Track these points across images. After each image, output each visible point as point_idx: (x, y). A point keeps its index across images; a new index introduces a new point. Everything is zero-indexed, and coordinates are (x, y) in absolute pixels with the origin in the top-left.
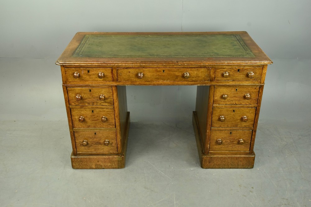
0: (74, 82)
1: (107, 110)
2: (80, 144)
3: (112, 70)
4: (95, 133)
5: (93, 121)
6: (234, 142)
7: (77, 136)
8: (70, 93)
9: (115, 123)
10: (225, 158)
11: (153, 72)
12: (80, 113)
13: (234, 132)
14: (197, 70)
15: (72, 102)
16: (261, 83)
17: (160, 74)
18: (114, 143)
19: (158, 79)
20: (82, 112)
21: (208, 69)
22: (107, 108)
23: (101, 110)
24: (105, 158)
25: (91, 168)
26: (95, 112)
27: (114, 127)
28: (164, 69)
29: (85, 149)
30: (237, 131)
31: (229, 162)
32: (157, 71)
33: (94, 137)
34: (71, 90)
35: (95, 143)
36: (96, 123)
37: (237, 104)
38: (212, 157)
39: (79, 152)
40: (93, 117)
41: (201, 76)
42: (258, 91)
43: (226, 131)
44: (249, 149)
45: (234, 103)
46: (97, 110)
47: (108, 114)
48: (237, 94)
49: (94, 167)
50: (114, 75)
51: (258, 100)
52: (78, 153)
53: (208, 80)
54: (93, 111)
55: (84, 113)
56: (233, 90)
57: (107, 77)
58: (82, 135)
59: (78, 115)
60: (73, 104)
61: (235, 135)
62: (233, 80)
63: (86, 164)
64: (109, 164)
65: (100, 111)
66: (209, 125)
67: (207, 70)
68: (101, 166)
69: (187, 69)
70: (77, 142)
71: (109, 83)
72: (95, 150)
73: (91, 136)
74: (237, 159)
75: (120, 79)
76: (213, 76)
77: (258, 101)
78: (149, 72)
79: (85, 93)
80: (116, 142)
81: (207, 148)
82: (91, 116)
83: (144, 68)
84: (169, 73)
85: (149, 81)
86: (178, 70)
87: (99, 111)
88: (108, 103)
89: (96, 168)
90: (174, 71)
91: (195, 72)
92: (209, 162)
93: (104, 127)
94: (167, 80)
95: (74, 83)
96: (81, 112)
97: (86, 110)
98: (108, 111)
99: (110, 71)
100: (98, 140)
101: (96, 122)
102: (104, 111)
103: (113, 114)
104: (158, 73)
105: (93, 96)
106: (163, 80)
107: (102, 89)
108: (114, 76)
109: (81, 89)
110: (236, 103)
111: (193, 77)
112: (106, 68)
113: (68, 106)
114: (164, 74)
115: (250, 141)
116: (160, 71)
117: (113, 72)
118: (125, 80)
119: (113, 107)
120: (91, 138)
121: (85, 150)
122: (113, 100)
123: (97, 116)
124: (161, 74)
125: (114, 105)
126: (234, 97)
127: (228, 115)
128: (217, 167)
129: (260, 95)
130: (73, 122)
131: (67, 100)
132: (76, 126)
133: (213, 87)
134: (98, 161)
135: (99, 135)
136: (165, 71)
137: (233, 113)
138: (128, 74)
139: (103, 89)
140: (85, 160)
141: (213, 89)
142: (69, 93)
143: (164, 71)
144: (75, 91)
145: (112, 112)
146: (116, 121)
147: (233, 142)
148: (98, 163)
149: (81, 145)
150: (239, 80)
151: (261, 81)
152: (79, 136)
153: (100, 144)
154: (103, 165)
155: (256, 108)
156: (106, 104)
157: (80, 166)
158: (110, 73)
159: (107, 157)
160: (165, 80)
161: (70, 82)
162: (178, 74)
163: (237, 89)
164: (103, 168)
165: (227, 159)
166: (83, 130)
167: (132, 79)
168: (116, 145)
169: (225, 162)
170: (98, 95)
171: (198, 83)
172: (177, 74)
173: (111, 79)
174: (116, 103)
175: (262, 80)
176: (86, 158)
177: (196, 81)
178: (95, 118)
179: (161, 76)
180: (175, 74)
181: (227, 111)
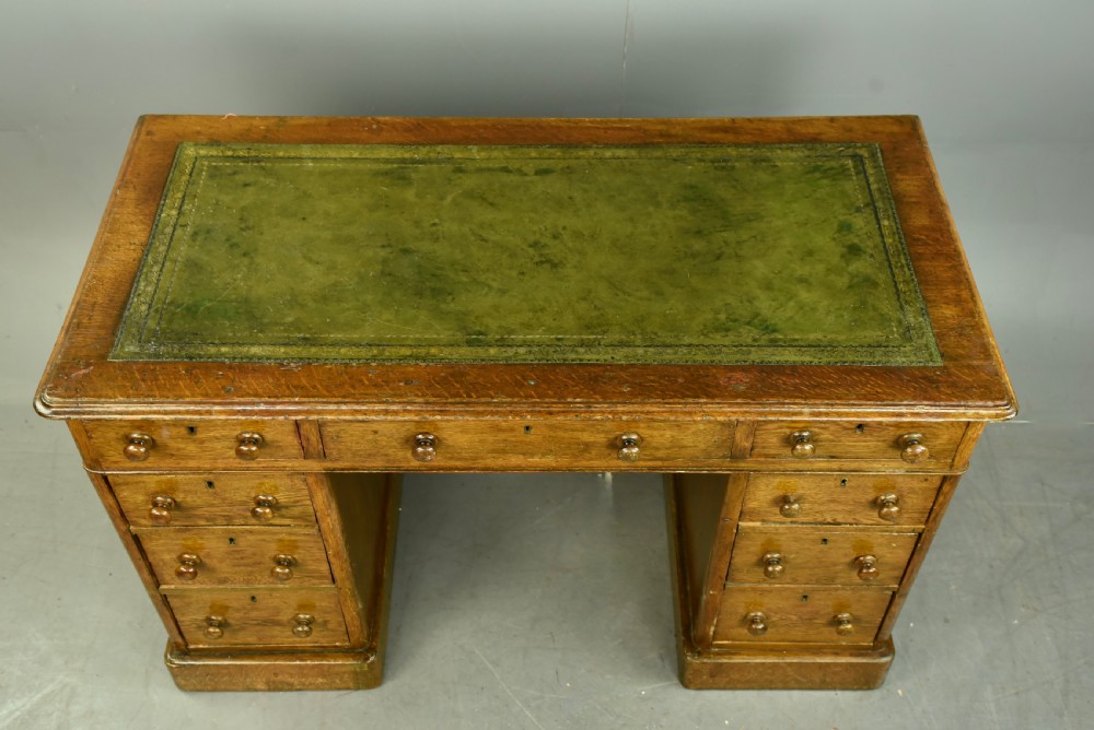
1: (294, 538)
2: (194, 626)
3: (298, 427)
4: (253, 598)
6: (816, 622)
7: (178, 605)
8: (120, 490)
10: (773, 666)
11: (482, 434)
13: (817, 596)
14: (677, 425)
15: (137, 517)
16: (951, 467)
17: (512, 439)
18: (333, 622)
19: (504, 452)
20: (189, 543)
21: (722, 424)
22: (290, 534)
23: (265, 537)
24: (300, 667)
25: (252, 690)
27: (329, 581)
28: (530, 424)
30: (829, 594)
32: (500, 428)
33: (249, 607)
34: (127, 484)
36: (252, 572)
37: (839, 524)
38: (722, 664)
39: (194, 644)
41: (691, 444)
42: (935, 486)
43: (786, 593)
44: (872, 639)
45: (830, 520)
46: (251, 538)
47: (299, 547)
48: (846, 493)
49: (261, 687)
51: (930, 513)
52: (192, 647)
53: (724, 457)
55: (198, 546)
56: (831, 483)
57: (278, 447)
58: (201, 603)
59: (170, 551)
60: (144, 522)
61: (822, 603)
62: (833, 457)
63: (230, 681)
65: (263, 540)
66: (720, 576)
68: (290, 684)
69: (634, 425)
70: (182, 621)
72: (260, 639)
73: (236, 605)
74: (820, 668)
76: (747, 445)
77: (933, 515)
78: (462, 432)
79: (187, 492)
80: (341, 619)
81: (708, 632)
82: (229, 553)
84: (552, 434)
87: (257, 541)
88: (294, 518)
89: (270, 690)
90: (573, 431)
91: (668, 434)
92: (712, 676)
94: (543, 453)
96: (184, 543)
97: (201, 538)
98: (296, 540)
99: (291, 428)
100: (268, 615)
101: (250, 569)
102: (281, 540)
103: (320, 550)
104: (502, 436)
105: (225, 499)
106: (524, 454)
110: (834, 521)
111: (657, 449)
113: (123, 528)
114: (532, 437)
115: (880, 619)
116: (512, 430)
117: (302, 432)
118: (360, 457)
120: (237, 610)
123: (255, 554)
124: (514, 436)
126: (833, 501)
127: (797, 553)
129: (941, 499)
130: (156, 569)
131: (117, 512)
132: (167, 579)
133: (742, 476)
134: (276, 675)
135: (269, 602)
136: (532, 430)
137: (822, 546)
138: (371, 437)
140: (224, 672)
141: (741, 482)
142: (116, 492)
143: (528, 428)
146: (334, 567)
147: (810, 619)
149: (199, 628)
150: (857, 458)
151: (953, 460)
152: (189, 604)
154: (296, 682)
155: (920, 534)
156: (290, 522)
157: (206, 685)
158: (292, 435)
159: (309, 662)
160: (533, 454)
161: (115, 462)
162: (592, 439)
163: (844, 481)
164: (299, 690)
165: (782, 667)
166: (199, 589)
167: (390, 451)
168: (343, 626)
169: (772, 675)
170: (247, 497)
171: (679, 464)
172: (586, 437)
174: (329, 520)
175: (957, 459)
176: (225, 667)
178: (242, 558)
179: (517, 444)
180: (578, 439)
181: (796, 540)
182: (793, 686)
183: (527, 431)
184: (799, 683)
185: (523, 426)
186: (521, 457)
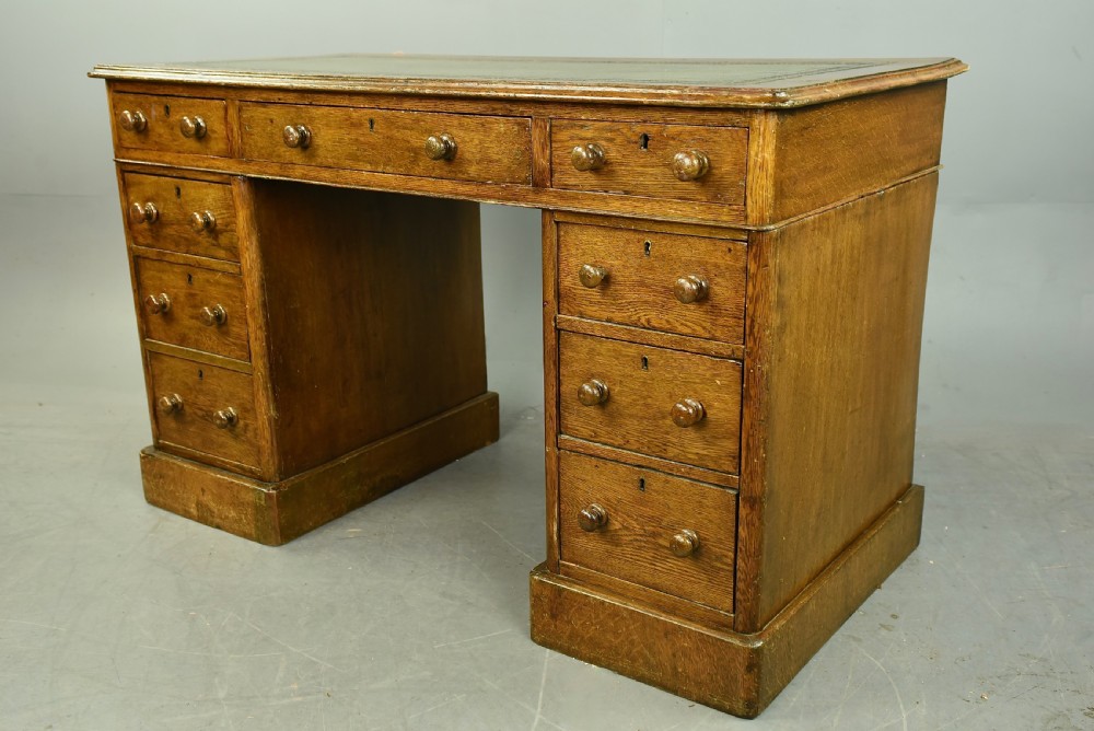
0: (136, 149)
1: (226, 280)
3: (226, 110)
4: (201, 372)
5: (192, 318)
6: (661, 541)
7: (158, 372)
9: (250, 341)
10: (615, 612)
12: (160, 279)
13: (656, 482)
14: (483, 125)
15: (139, 231)
16: (746, 217)
18: (250, 427)
19: (356, 158)
20: (166, 277)
21: (519, 124)
22: (224, 273)
23: (209, 276)
24: (220, 483)
25: (187, 514)
26: (195, 284)
28: (373, 117)
29: (179, 432)
30: (667, 482)
31: (632, 643)
33: (197, 386)
34: (133, 184)
35: (201, 413)
36: (201, 329)
37: (654, 329)
38: (561, 591)
39: (165, 440)
40: (193, 303)
41: (495, 157)
42: (743, 263)
43: (622, 469)
44: (728, 602)
45: (643, 320)
47: (229, 296)
48: (652, 269)
49: (193, 511)
50: (232, 130)
51: (745, 318)
53: (525, 182)
54: (190, 278)
55: (171, 283)
56: (636, 249)
57: (215, 139)
58: (170, 371)
59: (155, 287)
60: (141, 239)
61: (661, 499)
62: (626, 192)
64: (232, 513)
65: (209, 281)
67: (516, 128)
68: (212, 513)
69: (448, 120)
70: (158, 399)
71: (222, 164)
73: (191, 382)
74: (666, 635)
75: (248, 149)
76: (546, 164)
77: (748, 322)
78: (327, 125)
79: (165, 201)
82: (187, 297)
83: (311, 104)
84: (389, 134)
85: (330, 167)
86: (417, 121)
87: (206, 280)
88: (226, 248)
89: (199, 519)
90: (404, 128)
91: (477, 137)
92: (554, 616)
93: (219, 349)
94: (386, 165)
95: (136, 155)
96: (163, 277)
97: (172, 271)
98: (229, 285)
99: (222, 113)
101: (199, 323)
104: (355, 134)
106: (371, 164)
107: (206, 187)
108: (233, 137)
109: (156, 183)
110: (648, 321)
112: (209, 101)
114: (375, 138)
115: (731, 555)
116: (361, 125)
117: (229, 119)
118: (263, 156)
119: (240, 270)
120: (192, 390)
121: (178, 438)
122: (240, 239)
123: (202, 302)
125: (240, 261)
126: (641, 284)
127: (621, 383)
128: (584, 650)
132: (152, 329)
134: (203, 491)
135: (211, 381)
136: (375, 126)
137: (643, 373)
138: (268, 129)
139: (211, 190)
140: (171, 473)
142: (130, 194)
143: (372, 122)
144: (141, 187)
145: (239, 289)
146: (250, 332)
147: (654, 535)
148: (202, 499)
150: (650, 197)
151: (746, 205)
152: (162, 371)
154: (216, 510)
155: (742, 361)
156: (224, 254)
157: (159, 495)
160: (377, 164)
161: (128, 149)
163: (648, 244)
164: (217, 526)
165: (623, 618)
166: (168, 349)
167: (282, 151)
169: (616, 634)
171: (491, 193)
172: (414, 138)
173: (224, 146)
174: (247, 256)
175: (749, 201)
176: (173, 467)
177: (483, 183)
178: (195, 306)
179: (366, 147)
180: (409, 142)
181: (618, 355)
182: (644, 671)
183: (372, 127)
184: (647, 663)
185: (367, 117)
186: (369, 168)
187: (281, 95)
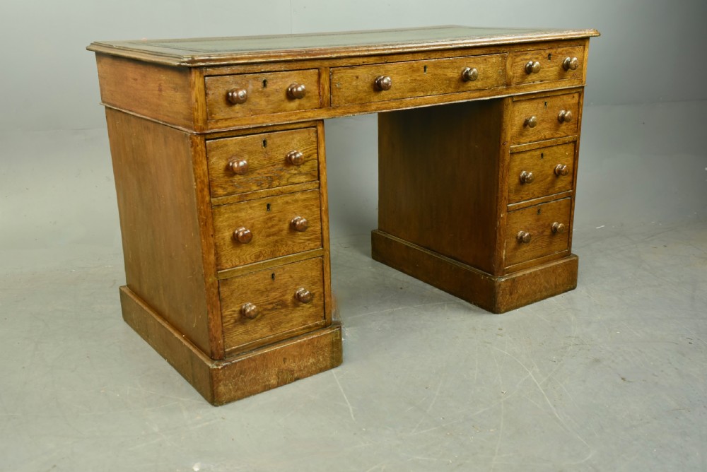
0: (226, 120)
1: (305, 196)
2: (232, 321)
3: (319, 75)
4: (273, 276)
5: (268, 236)
6: (545, 234)
7: (226, 294)
8: (213, 156)
9: (322, 233)
11: (406, 74)
12: (238, 217)
13: (543, 208)
14: (485, 60)
15: (217, 186)
16: (581, 81)
17: (418, 78)
18: (317, 295)
19: (413, 90)
20: (243, 214)
21: (502, 57)
22: (303, 191)
23: (289, 198)
24: (301, 345)
25: (267, 388)
26: (274, 209)
27: (319, 243)
28: (426, 64)
29: (247, 332)
30: (548, 205)
31: (541, 285)
32: (414, 70)
33: (269, 288)
34: (217, 147)
35: (271, 306)
36: (277, 242)
37: (547, 139)
38: (513, 280)
39: (230, 347)
40: (270, 224)
41: (491, 75)
42: (577, 102)
43: (532, 209)
44: (567, 245)
45: (543, 137)
46: (280, 201)
47: (306, 207)
48: (547, 113)
49: (273, 382)
50: (324, 89)
51: (578, 123)
52: (227, 350)
53: (503, 85)
54: (268, 206)
55: (248, 217)
56: (541, 106)
57: (309, 97)
58: (241, 288)
59: (230, 226)
60: (220, 191)
61: (545, 214)
62: (541, 81)
63: (254, 378)
64: (311, 360)
65: (287, 203)
66: (505, 198)
67: (501, 60)
68: (292, 372)
69: (468, 60)
70: (225, 316)
71: (312, 114)
72: (271, 330)
73: (261, 287)
74: (553, 272)
75: (336, 99)
76: (511, 74)
77: (579, 125)
78: (397, 74)
79: (250, 153)
80: (321, 290)
81: (502, 259)
82: (265, 222)
83: (386, 63)
84: (436, 72)
85: (397, 99)
86: (452, 62)
87: (283, 204)
88: (306, 174)
89: (279, 385)
90: (444, 68)
91: (482, 67)
92: (511, 294)
93: (295, 249)
94: (432, 91)
95: (227, 123)
96: (240, 215)
97: (251, 208)
98: (305, 200)
99: (316, 77)
100: (281, 294)
101: (276, 238)
102: (296, 201)
103: (317, 207)
104: (416, 76)
105: (270, 159)
106: (423, 92)
107: (292, 134)
108: (324, 93)
109: (242, 141)
110: (545, 137)
111: (478, 80)
112: (305, 71)
113: (208, 199)
114: (426, 76)
115: (569, 224)
116: (418, 70)
117: (321, 81)
118: (348, 102)
119: (317, 185)
120: (262, 293)
121: (246, 337)
122: (319, 163)
123: (280, 221)
124: (419, 76)
125: (319, 179)
126: (543, 121)
127: (533, 169)
128: (523, 301)
129: (581, 110)
131: (207, 181)
132: (224, 261)
133: (510, 101)
134: (285, 360)
135: (283, 278)
136: (427, 69)
137: (542, 161)
138: (354, 83)
139: (295, 135)
140: (252, 364)
141: (510, 107)
142: (210, 158)
143: (425, 67)
144: (225, 149)
145: (316, 199)
147: (543, 232)
148: (284, 366)
149: (236, 322)
150: (551, 81)
152: (232, 292)
153: (283, 304)
154: (296, 368)
155: (576, 142)
156: (303, 179)
157: (238, 389)
158: (316, 84)
159: (305, 339)
160: (427, 91)
162: (452, 75)
163: (546, 103)
164: (297, 379)
165: (538, 275)
166: (242, 270)
167: (363, 95)
168: (323, 299)
169: (535, 284)
170: (283, 154)
171: (486, 94)
172: (449, 73)
173: (316, 101)
174: (325, 173)
175: (583, 76)
176: (253, 360)
177: (483, 90)
178: (273, 226)
179: (421, 82)
180: (446, 75)
181: (532, 157)
182: (545, 294)
183: (425, 71)
184: (546, 289)
185: (423, 65)
186: (422, 94)
187: (365, 60)
